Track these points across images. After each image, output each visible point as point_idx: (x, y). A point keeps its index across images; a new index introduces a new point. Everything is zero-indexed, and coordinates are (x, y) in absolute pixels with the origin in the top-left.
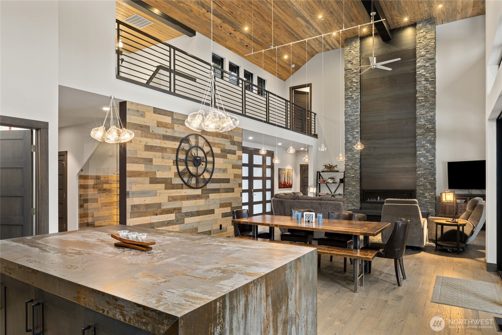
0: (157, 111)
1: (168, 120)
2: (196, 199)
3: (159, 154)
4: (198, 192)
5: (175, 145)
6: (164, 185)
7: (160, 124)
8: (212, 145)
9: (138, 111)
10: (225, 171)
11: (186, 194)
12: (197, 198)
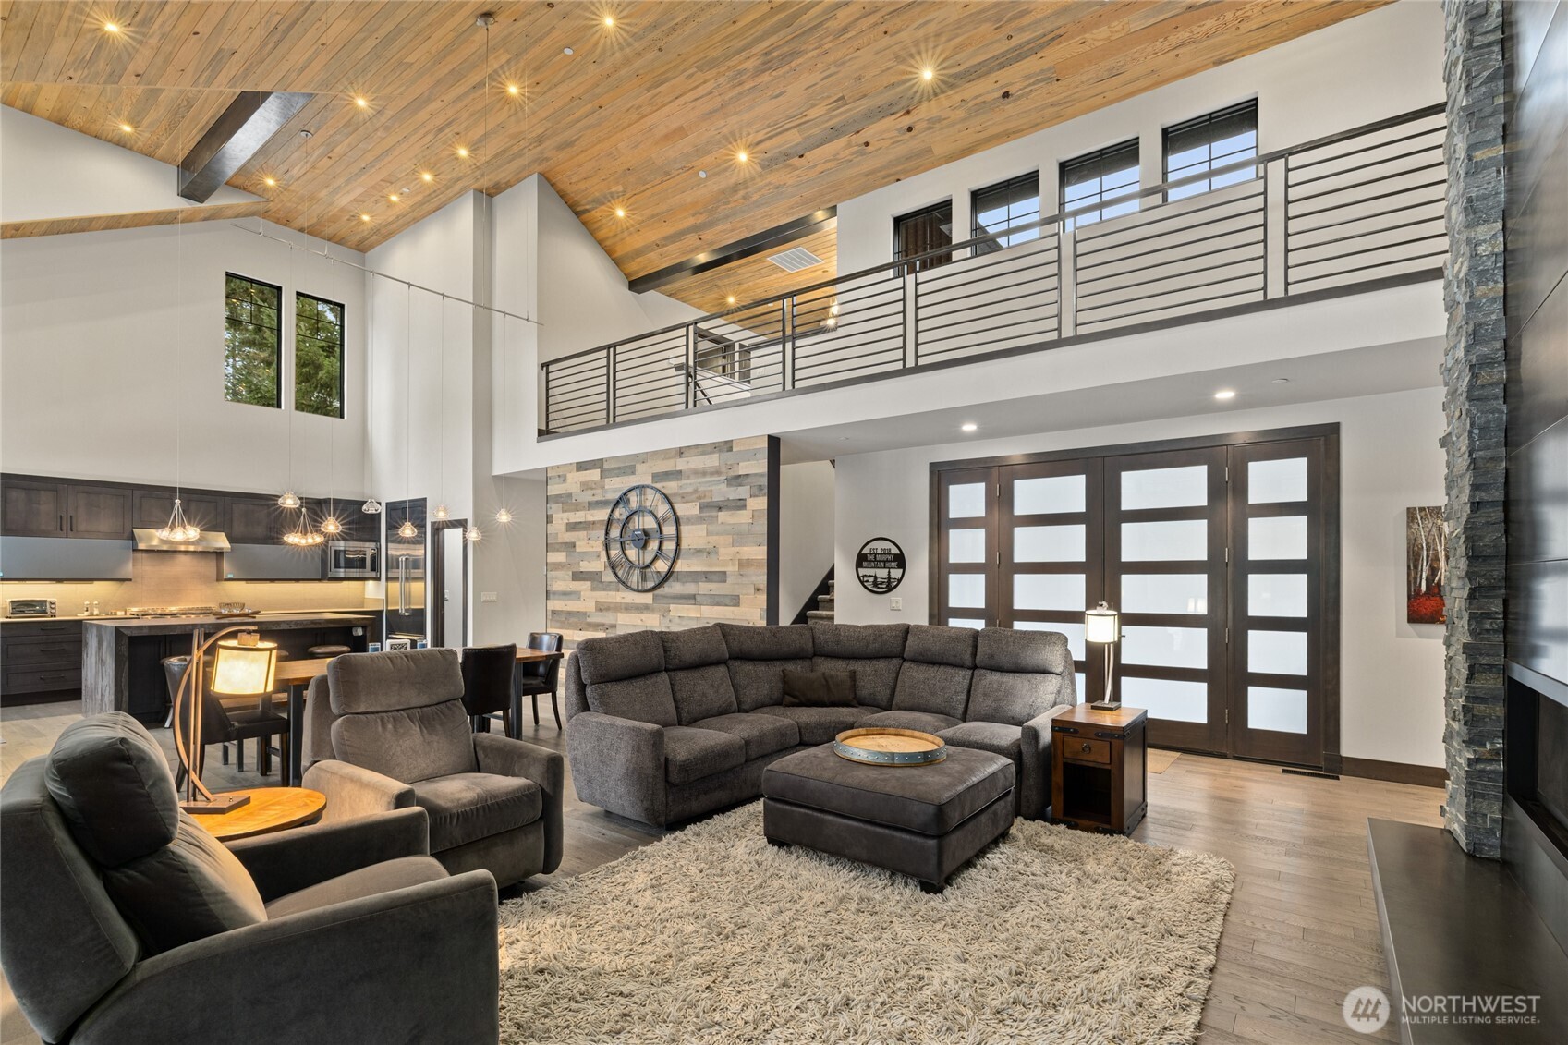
0: (581, 466)
1: (594, 475)
2: (642, 613)
3: (583, 534)
4: (647, 599)
5: (602, 515)
6: (589, 583)
7: (586, 486)
8: (672, 500)
9: (559, 476)
10: (709, 552)
11: (623, 601)
12: (645, 612)
